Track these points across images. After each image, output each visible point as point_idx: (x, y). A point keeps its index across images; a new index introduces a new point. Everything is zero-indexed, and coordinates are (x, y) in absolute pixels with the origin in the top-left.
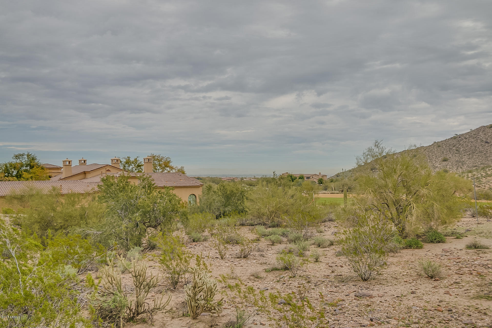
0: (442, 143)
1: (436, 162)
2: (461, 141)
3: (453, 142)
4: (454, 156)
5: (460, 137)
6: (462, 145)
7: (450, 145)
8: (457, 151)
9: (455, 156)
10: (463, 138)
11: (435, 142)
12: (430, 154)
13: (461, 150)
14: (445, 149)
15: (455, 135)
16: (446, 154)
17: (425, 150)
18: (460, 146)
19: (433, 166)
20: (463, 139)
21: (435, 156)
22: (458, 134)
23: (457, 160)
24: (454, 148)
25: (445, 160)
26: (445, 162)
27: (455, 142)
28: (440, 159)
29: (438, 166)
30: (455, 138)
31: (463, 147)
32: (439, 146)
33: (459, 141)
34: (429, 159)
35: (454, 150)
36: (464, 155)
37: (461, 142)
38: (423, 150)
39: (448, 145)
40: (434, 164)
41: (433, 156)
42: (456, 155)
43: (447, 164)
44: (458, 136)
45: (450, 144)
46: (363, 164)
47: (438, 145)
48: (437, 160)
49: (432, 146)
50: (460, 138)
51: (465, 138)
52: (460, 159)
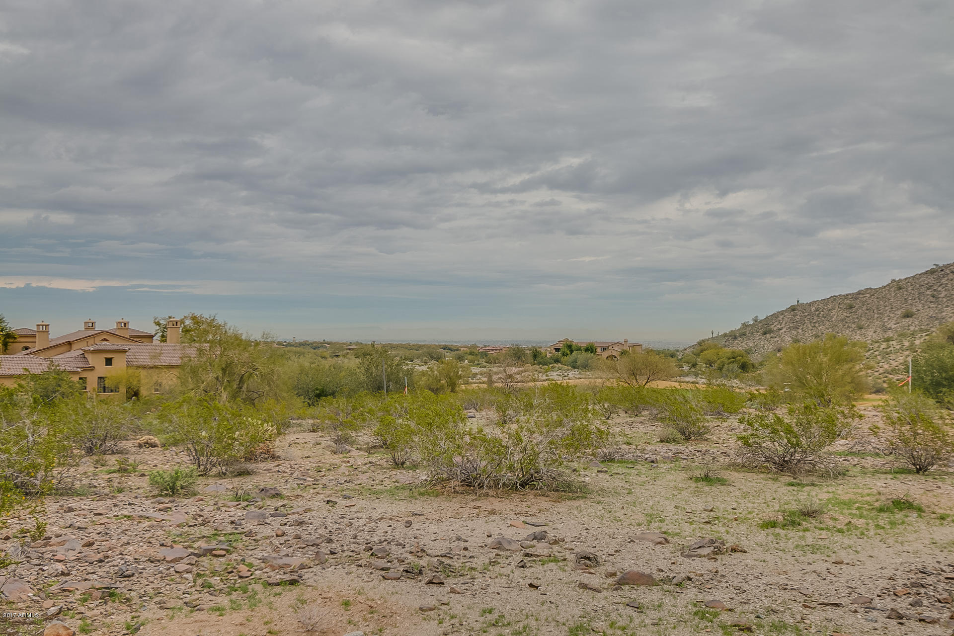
0: (907, 281)
1: (889, 319)
2: (944, 277)
3: (929, 280)
4: (926, 307)
5: (942, 270)
6: (944, 286)
7: (921, 286)
8: (933, 297)
9: (929, 307)
10: (948, 272)
11: (894, 281)
12: (881, 303)
13: (943, 295)
14: (910, 293)
15: (935, 267)
16: (912, 304)
17: (873, 295)
18: (940, 289)
19: (883, 326)
20: (948, 274)
21: (890, 307)
22: (941, 265)
23: (930, 315)
24: (928, 292)
25: (908, 315)
26: (907, 320)
27: (931, 279)
28: (899, 312)
29: (893, 327)
30: (932, 272)
31: (946, 290)
32: (900, 288)
33: (939, 278)
34: (878, 313)
35: (928, 295)
36: (947, 306)
37: (943, 280)
38: (868, 295)
39: (917, 286)
40: (886, 324)
41: (887, 308)
42: (931, 306)
43: (910, 323)
44: (940, 268)
45: (922, 283)
46: (751, 323)
47: (898, 286)
48: (892, 315)
49: (887, 288)
50: (943, 273)
51: (952, 272)
52: (936, 313)
